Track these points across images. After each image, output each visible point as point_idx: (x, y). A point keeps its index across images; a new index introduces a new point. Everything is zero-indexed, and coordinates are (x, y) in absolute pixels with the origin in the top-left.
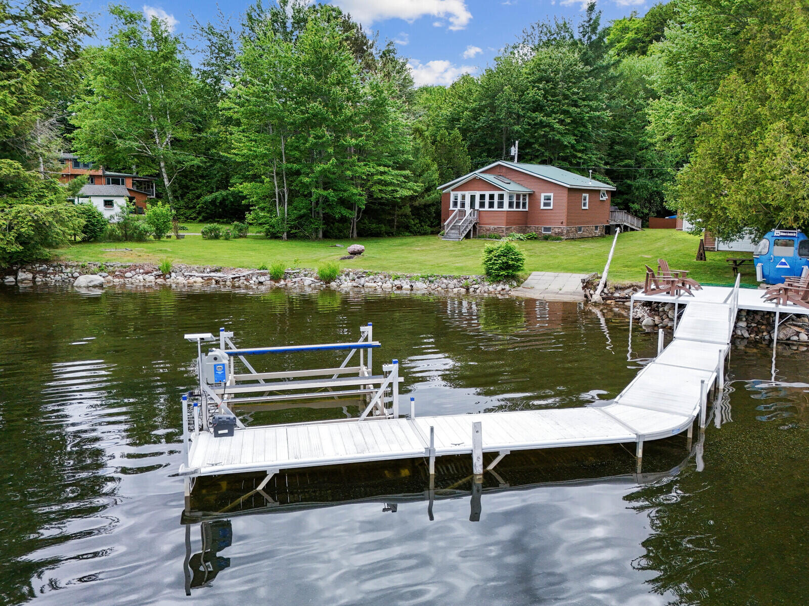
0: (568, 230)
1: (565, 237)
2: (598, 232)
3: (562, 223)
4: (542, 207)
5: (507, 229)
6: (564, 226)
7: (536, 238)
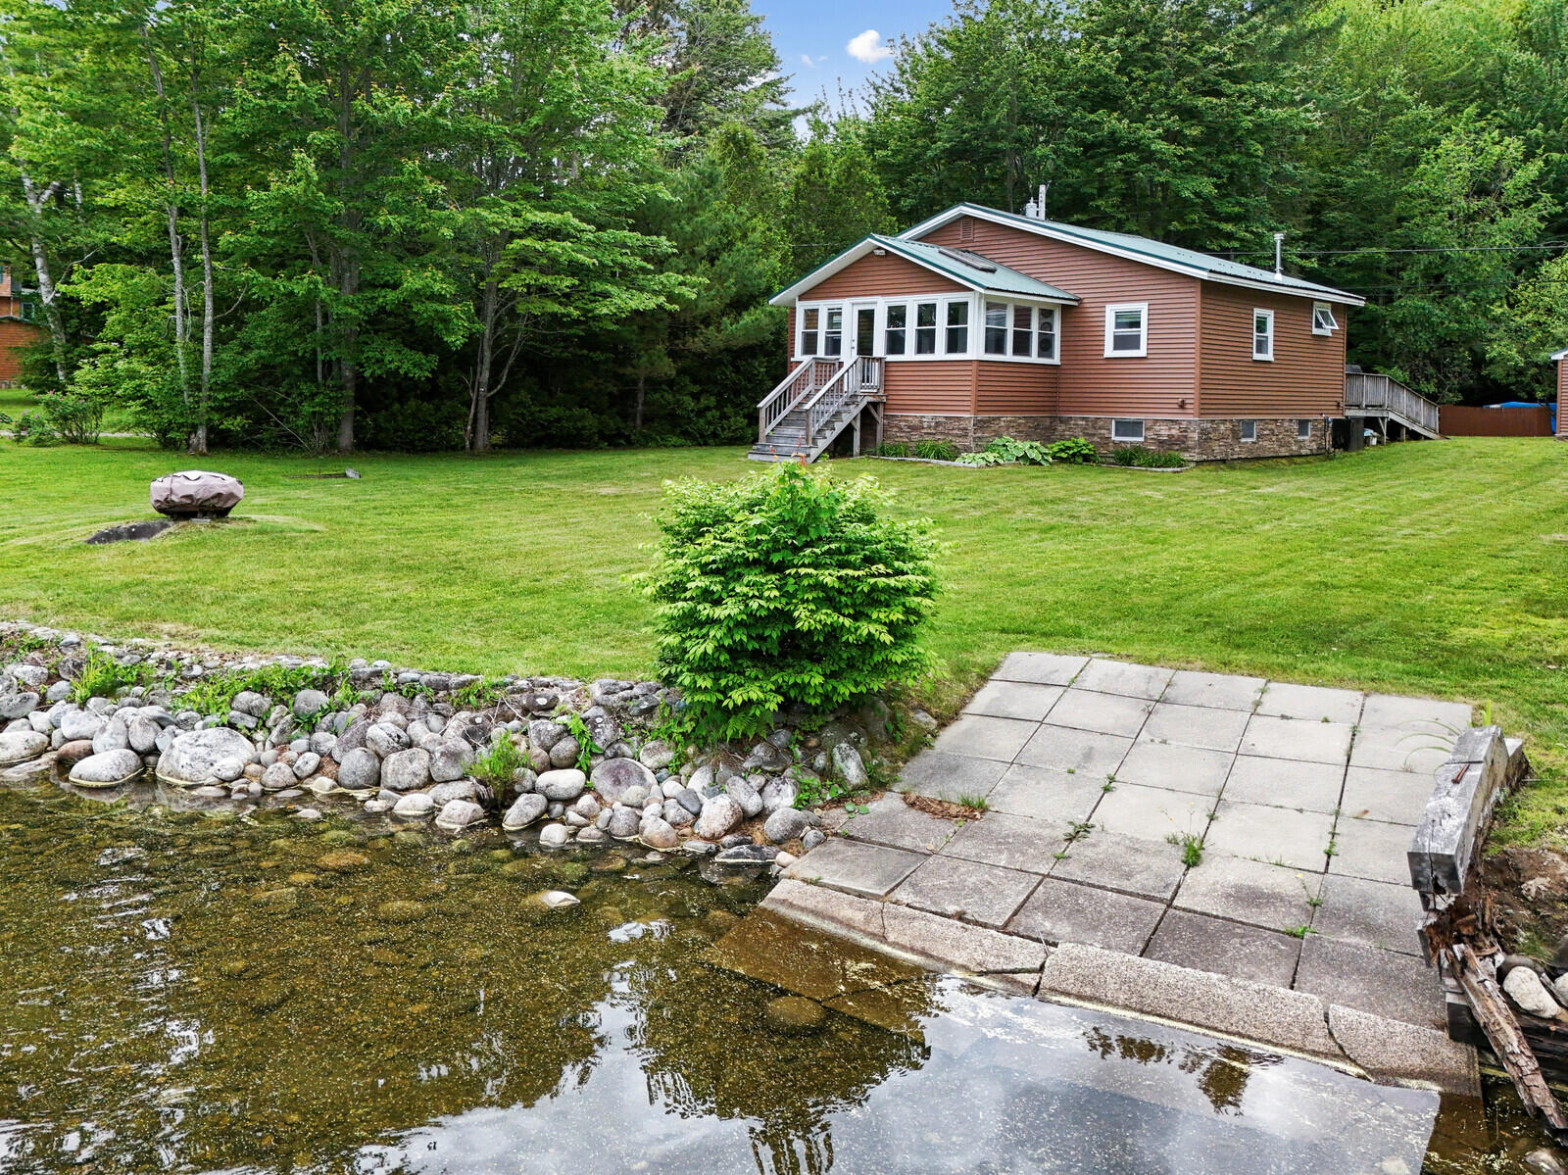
0: (1203, 432)
1: (1194, 455)
2: (1308, 441)
3: (1182, 405)
4: (1109, 351)
5: (980, 425)
6: (1190, 417)
7: (1087, 458)
